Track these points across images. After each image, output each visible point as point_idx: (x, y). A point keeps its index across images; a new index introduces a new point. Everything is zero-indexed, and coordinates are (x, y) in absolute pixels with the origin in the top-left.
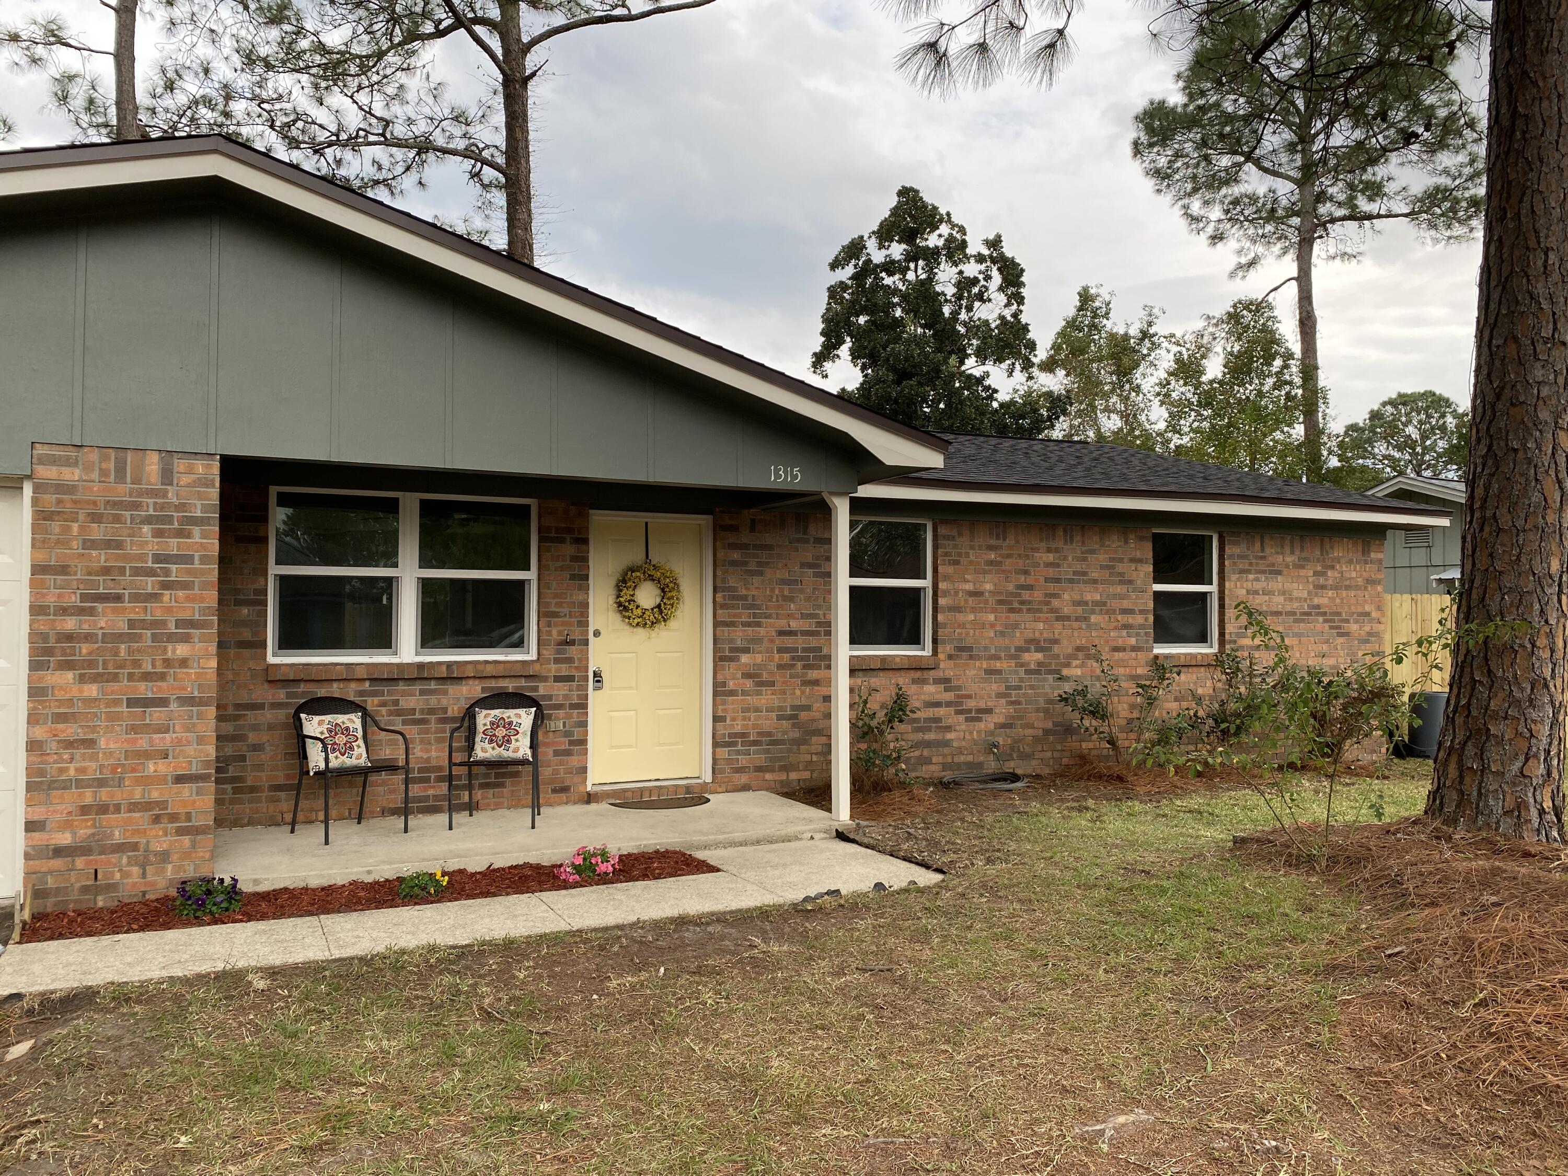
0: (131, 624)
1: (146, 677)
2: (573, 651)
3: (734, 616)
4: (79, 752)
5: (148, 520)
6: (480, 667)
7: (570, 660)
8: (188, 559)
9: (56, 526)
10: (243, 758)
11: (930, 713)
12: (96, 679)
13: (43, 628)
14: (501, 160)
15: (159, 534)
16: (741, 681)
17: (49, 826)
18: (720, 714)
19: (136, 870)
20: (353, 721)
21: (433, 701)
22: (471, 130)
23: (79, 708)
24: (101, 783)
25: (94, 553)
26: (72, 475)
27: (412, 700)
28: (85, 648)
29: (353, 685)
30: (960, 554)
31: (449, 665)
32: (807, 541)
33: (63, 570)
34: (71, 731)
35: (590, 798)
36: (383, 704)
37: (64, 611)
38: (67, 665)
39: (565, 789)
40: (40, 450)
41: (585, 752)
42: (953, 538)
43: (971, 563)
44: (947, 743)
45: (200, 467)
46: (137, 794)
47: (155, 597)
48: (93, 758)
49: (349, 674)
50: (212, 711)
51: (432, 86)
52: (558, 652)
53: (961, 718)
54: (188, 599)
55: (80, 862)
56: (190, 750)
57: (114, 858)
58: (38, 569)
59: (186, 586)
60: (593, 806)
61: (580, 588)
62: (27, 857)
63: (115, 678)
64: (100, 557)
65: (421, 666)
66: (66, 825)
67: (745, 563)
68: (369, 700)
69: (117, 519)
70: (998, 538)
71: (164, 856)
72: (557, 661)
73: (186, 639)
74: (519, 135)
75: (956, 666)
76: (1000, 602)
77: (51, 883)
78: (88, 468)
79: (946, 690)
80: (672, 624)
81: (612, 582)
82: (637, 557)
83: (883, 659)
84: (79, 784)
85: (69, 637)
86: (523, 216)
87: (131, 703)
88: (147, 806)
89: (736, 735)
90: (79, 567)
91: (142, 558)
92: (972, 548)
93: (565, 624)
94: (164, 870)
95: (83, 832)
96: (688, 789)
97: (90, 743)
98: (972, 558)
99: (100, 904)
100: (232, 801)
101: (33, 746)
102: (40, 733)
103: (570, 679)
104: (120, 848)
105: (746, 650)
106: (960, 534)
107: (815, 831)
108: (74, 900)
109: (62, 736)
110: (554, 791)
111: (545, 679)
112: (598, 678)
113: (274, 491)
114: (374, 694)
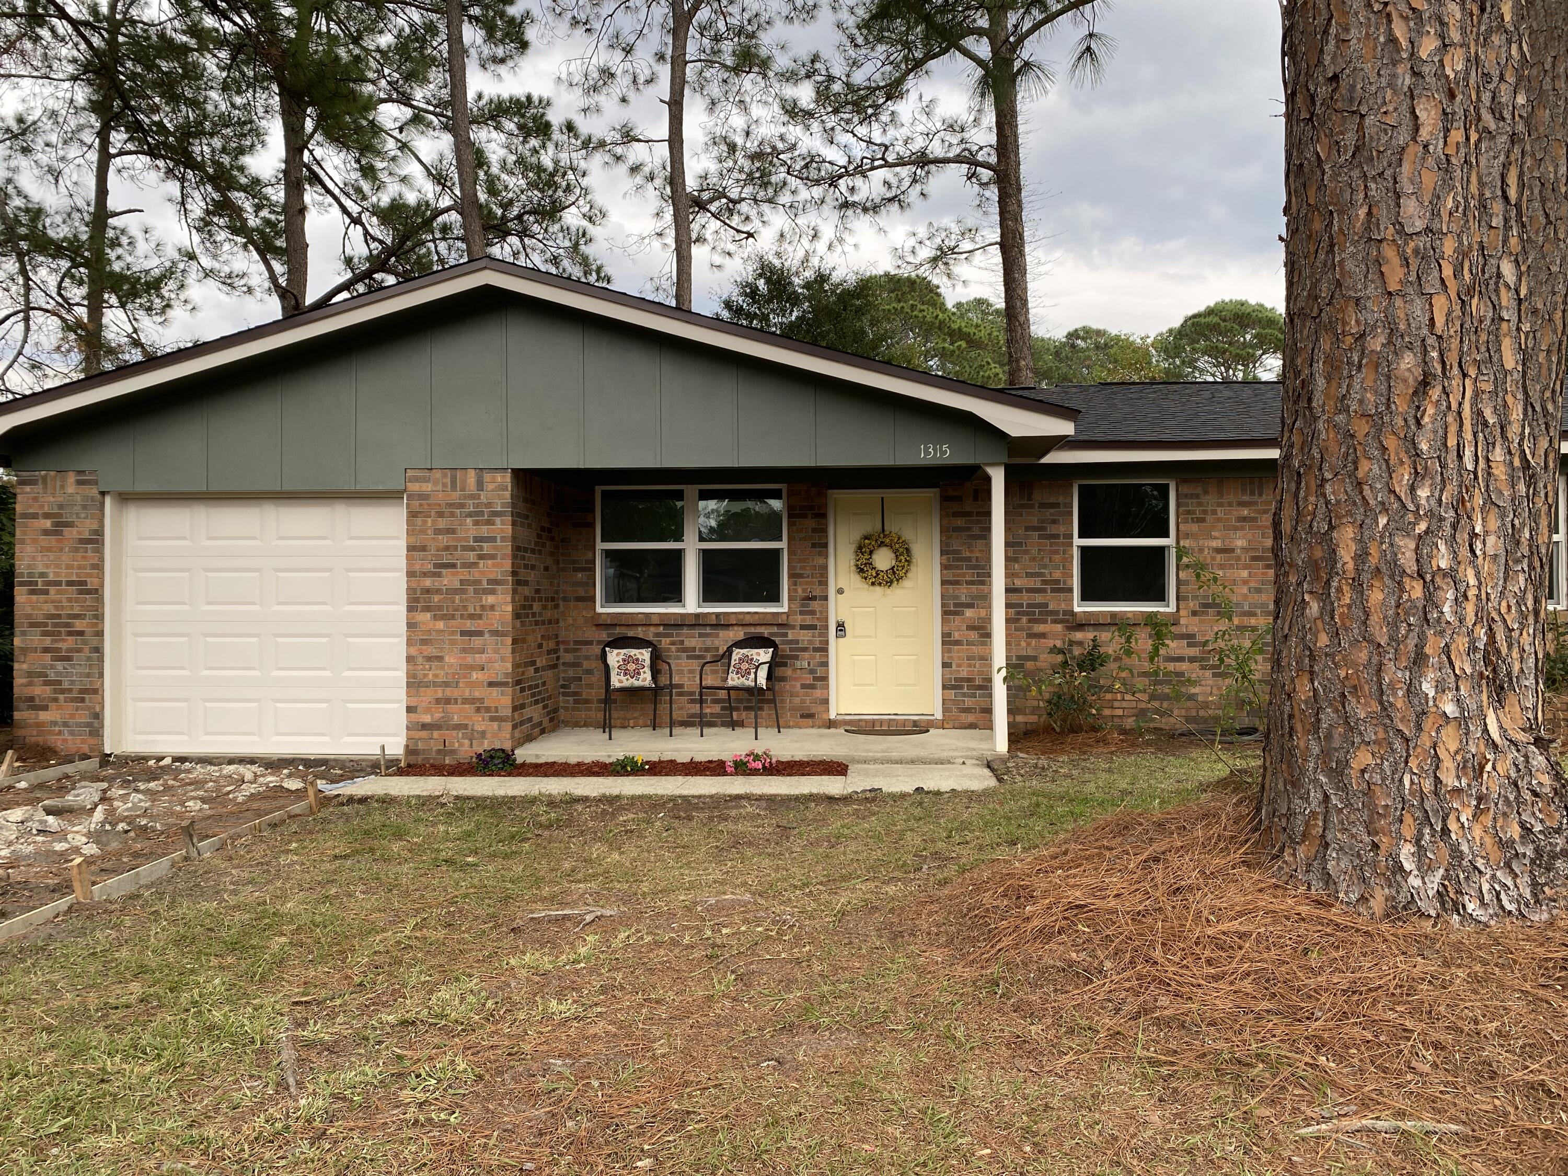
0: (462, 582)
1: (471, 617)
2: (815, 605)
3: (958, 576)
4: (435, 664)
5: (470, 515)
6: (741, 617)
7: (812, 613)
8: (492, 539)
9: (419, 521)
10: (580, 679)
11: (1171, 666)
12: (443, 617)
13: (414, 585)
14: (993, 160)
15: (476, 523)
16: (966, 632)
17: (419, 710)
18: (946, 660)
19: (467, 742)
20: (645, 655)
21: (709, 642)
22: (966, 135)
23: (434, 636)
24: (446, 684)
25: (440, 537)
26: (427, 487)
27: (693, 641)
28: (436, 598)
29: (652, 629)
30: (1205, 512)
31: (718, 615)
32: (1032, 506)
33: (423, 549)
34: (430, 650)
35: (831, 724)
36: (673, 643)
37: (425, 574)
38: (427, 609)
39: (811, 716)
40: (410, 473)
41: (827, 687)
42: (1197, 496)
43: (1219, 520)
44: (1191, 697)
45: (499, 477)
46: (467, 694)
47: (474, 565)
48: (442, 668)
49: (647, 621)
50: (509, 640)
51: (924, 104)
52: (803, 606)
53: (1208, 673)
54: (493, 565)
55: (436, 734)
56: (496, 665)
57: (454, 733)
58: (410, 548)
59: (492, 557)
60: (832, 730)
61: (820, 554)
62: (408, 728)
63: (453, 617)
64: (444, 540)
65: (697, 616)
66: (428, 710)
67: (969, 529)
68: (663, 640)
69: (452, 515)
70: (1252, 493)
71: (483, 734)
72: (802, 613)
73: (493, 592)
74: (1008, 132)
75: (1201, 622)
76: (1254, 558)
77: (420, 746)
78: (436, 483)
79: (1189, 645)
80: (906, 583)
81: (853, 548)
82: (871, 525)
83: (1113, 615)
84: (435, 684)
85: (427, 591)
86: (1013, 208)
87: (463, 633)
88: (472, 701)
89: (962, 680)
90: (432, 546)
91: (466, 539)
92: (1220, 505)
93: (807, 583)
94: (483, 743)
95: (438, 716)
96: (915, 723)
97: (440, 658)
98: (1220, 515)
99: (447, 762)
100: (574, 709)
101: (410, 659)
102: (413, 651)
103: (813, 627)
104: (457, 727)
105: (971, 606)
106: (1206, 492)
107: (967, 757)
108: (433, 758)
109: (425, 654)
110: (802, 716)
111: (793, 627)
112: (841, 627)
113: (599, 489)
114: (666, 635)
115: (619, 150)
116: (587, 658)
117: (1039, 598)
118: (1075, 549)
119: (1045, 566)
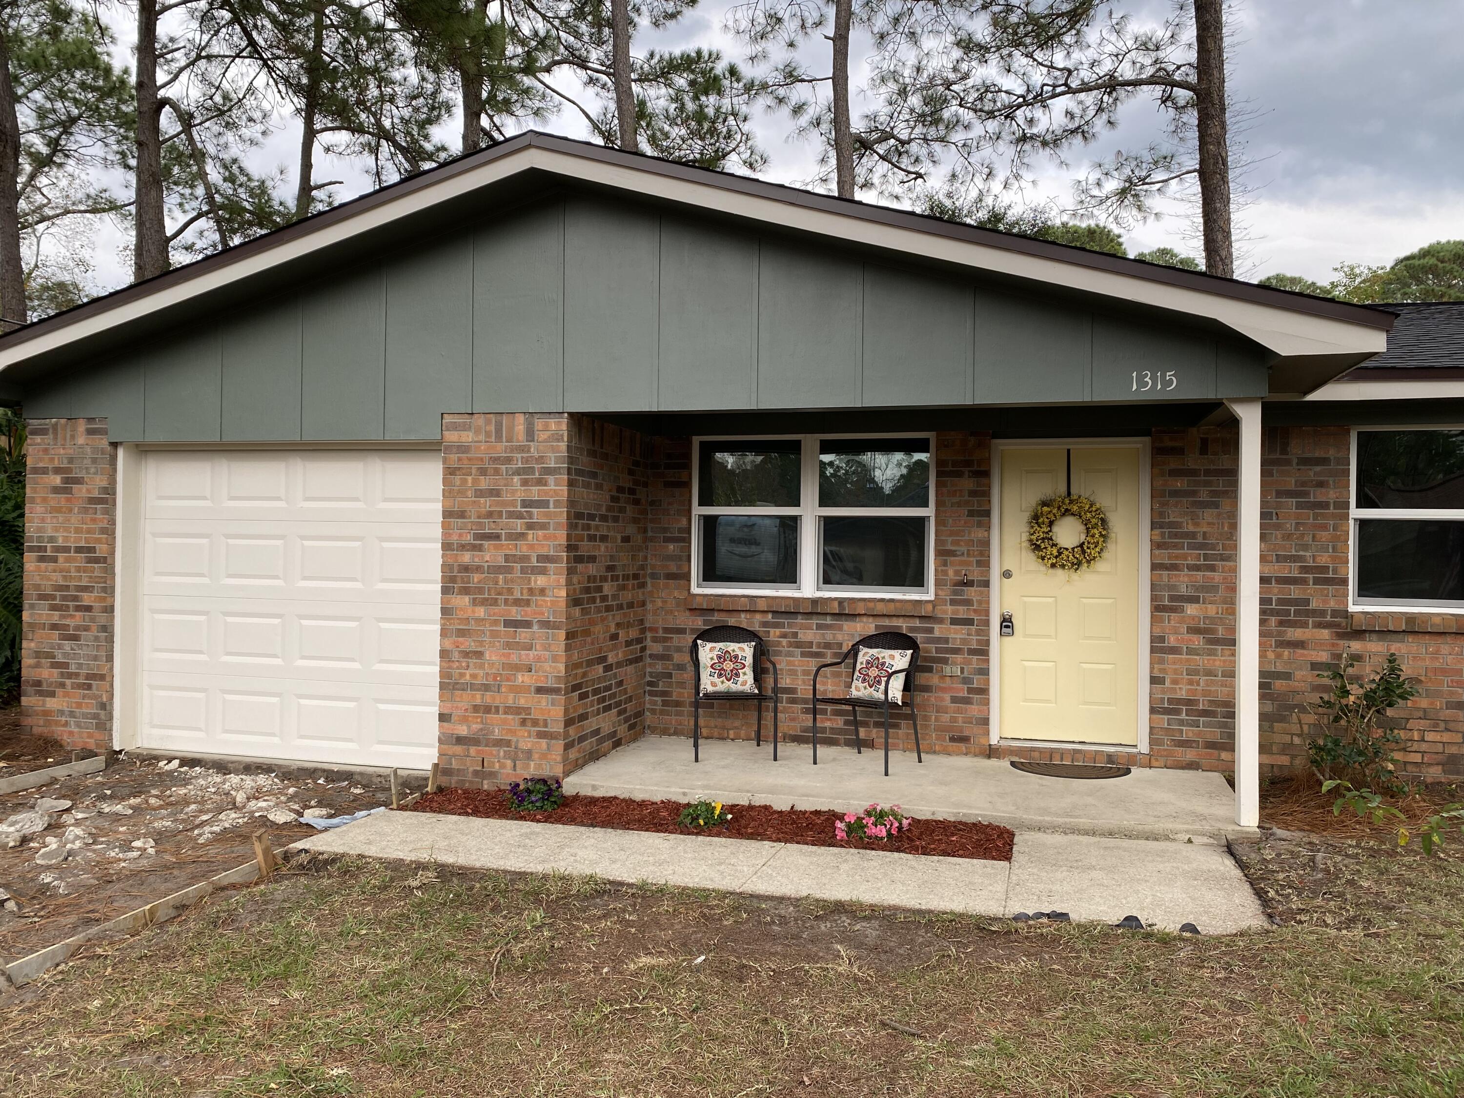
0: (507, 558)
1: (517, 602)
2: (971, 593)
3: (1177, 557)
4: (473, 661)
5: (517, 472)
6: (871, 605)
7: (968, 602)
8: (543, 504)
9: (457, 479)
10: (670, 675)
12: (484, 602)
13: (450, 561)
14: (1193, 78)
15: (525, 483)
16: (1187, 636)
17: (453, 718)
18: (1156, 674)
19: (509, 763)
20: (746, 651)
21: (829, 636)
22: (1161, 54)
23: (473, 626)
24: (486, 688)
25: (482, 500)
26: (467, 437)
27: (809, 634)
28: (476, 577)
29: (758, 617)
31: (841, 601)
32: (1288, 462)
33: (462, 515)
34: (469, 644)
35: (992, 752)
36: (784, 636)
37: (463, 547)
38: (465, 591)
39: (964, 739)
40: (447, 419)
41: (987, 703)
45: (553, 423)
46: (510, 702)
47: (522, 536)
48: (482, 666)
49: (751, 606)
50: (562, 634)
51: (1114, 21)
52: (955, 593)
54: (546, 537)
55: (473, 750)
56: (547, 666)
57: (494, 750)
58: (447, 514)
59: (544, 526)
60: (994, 762)
61: (980, 525)
62: (440, 741)
63: (495, 602)
64: (486, 503)
65: (815, 602)
66: (464, 720)
67: (1193, 493)
68: (772, 630)
69: (497, 472)
71: (529, 754)
72: (953, 602)
73: (543, 572)
74: (1211, 45)
77: (455, 765)
78: (477, 432)
80: (1100, 566)
81: (1026, 516)
82: (1054, 487)
83: (1411, 618)
84: (473, 687)
85: (466, 569)
86: (1214, 130)
87: (508, 623)
88: (517, 710)
89: (1179, 701)
90: (472, 511)
91: (513, 503)
93: (962, 563)
94: (528, 766)
95: (475, 727)
96: (1110, 758)
97: (479, 654)
99: (486, 787)
100: (662, 712)
101: (444, 654)
102: (448, 645)
103: (969, 622)
104: (499, 743)
105: (1193, 600)
107: (1196, 833)
108: (470, 781)
109: (462, 648)
110: (952, 739)
111: (941, 621)
112: (1007, 623)
113: (696, 440)
114: (776, 625)
115: (781, 92)
116: (679, 650)
117: (1295, 592)
118: (1351, 522)
119: (1305, 547)
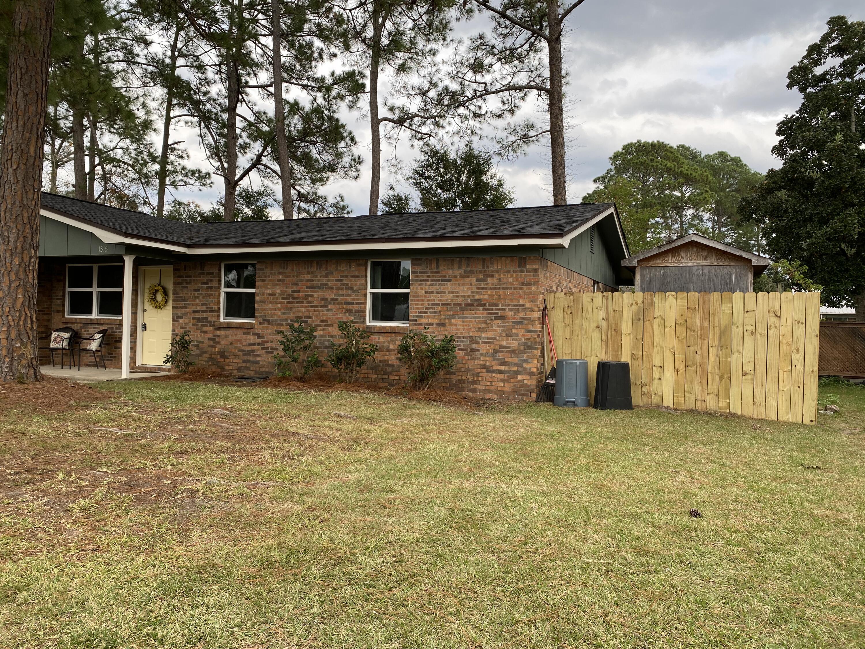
3: (178, 304)
11: (251, 348)
14: (548, 86)
16: (180, 330)
20: (68, 335)
30: (265, 277)
32: (204, 274)
36: (85, 331)
42: (263, 269)
43: (271, 280)
44: (257, 362)
49: (77, 321)
53: (264, 351)
65: (96, 320)
67: (182, 284)
70: (284, 268)
75: (263, 327)
76: (283, 299)
79: (258, 338)
80: (165, 308)
81: (150, 291)
82: (156, 281)
92: (271, 273)
98: (271, 278)
105: (182, 318)
106: (266, 268)
112: (144, 327)
113: (67, 266)
114: (84, 328)
117: (205, 315)
118: (222, 293)
119: (207, 301)
